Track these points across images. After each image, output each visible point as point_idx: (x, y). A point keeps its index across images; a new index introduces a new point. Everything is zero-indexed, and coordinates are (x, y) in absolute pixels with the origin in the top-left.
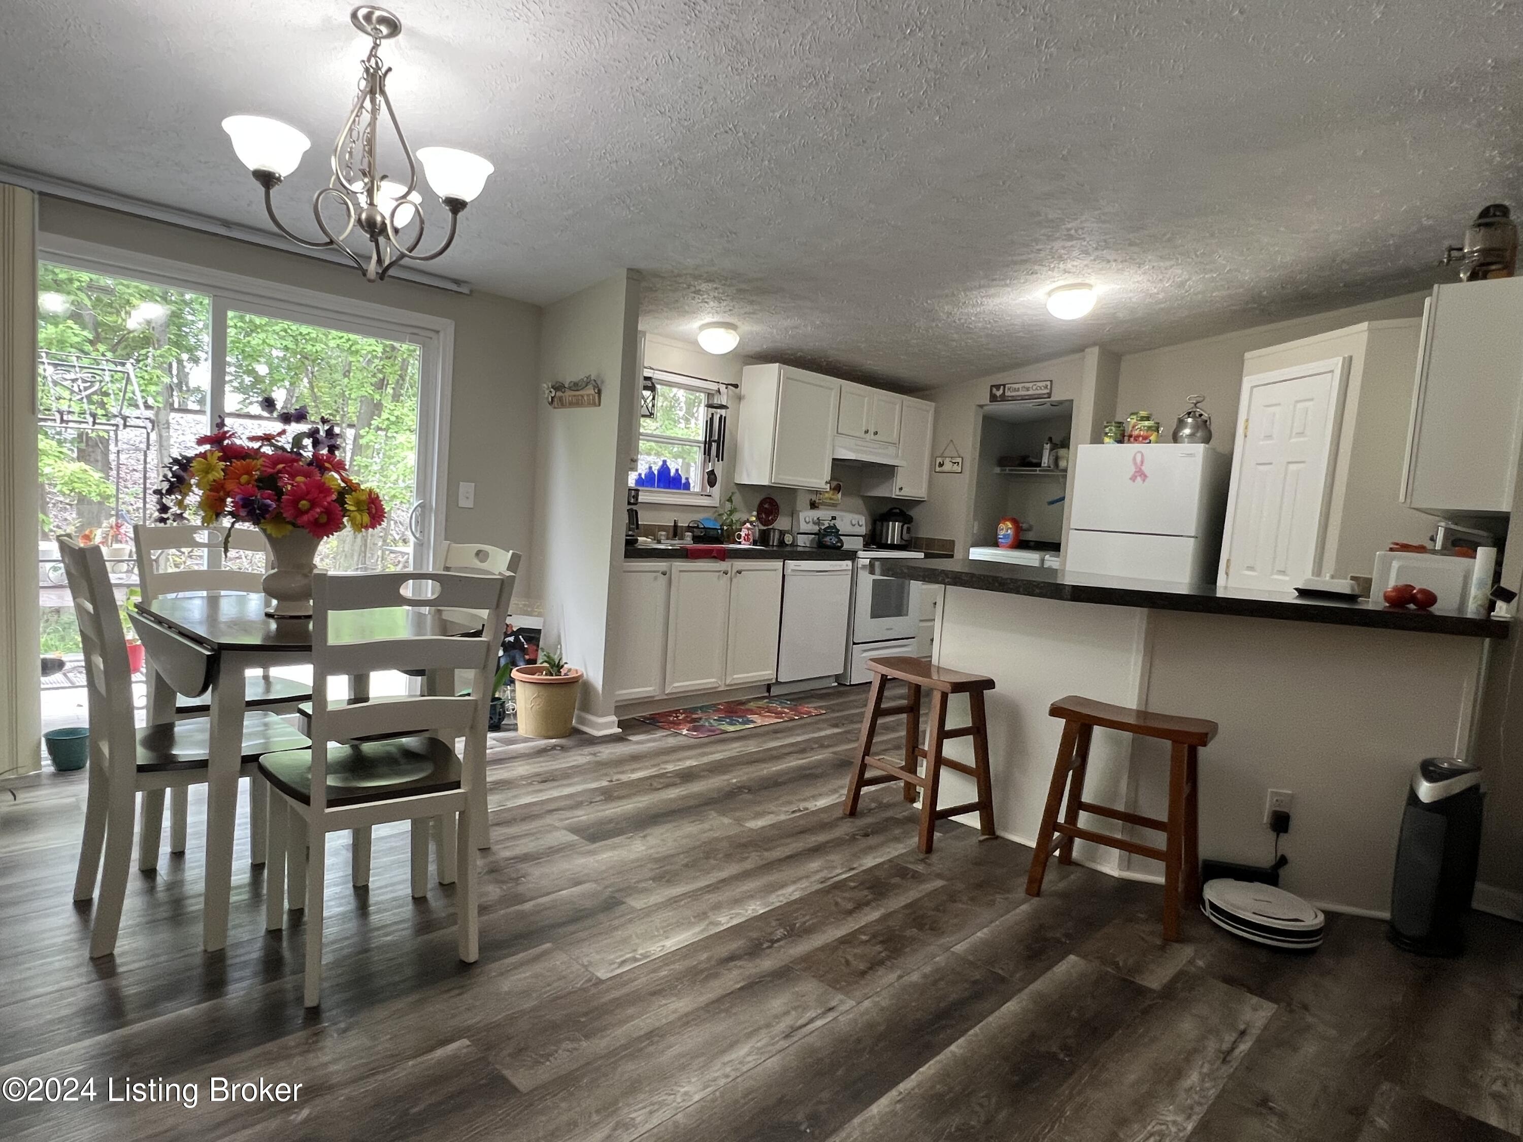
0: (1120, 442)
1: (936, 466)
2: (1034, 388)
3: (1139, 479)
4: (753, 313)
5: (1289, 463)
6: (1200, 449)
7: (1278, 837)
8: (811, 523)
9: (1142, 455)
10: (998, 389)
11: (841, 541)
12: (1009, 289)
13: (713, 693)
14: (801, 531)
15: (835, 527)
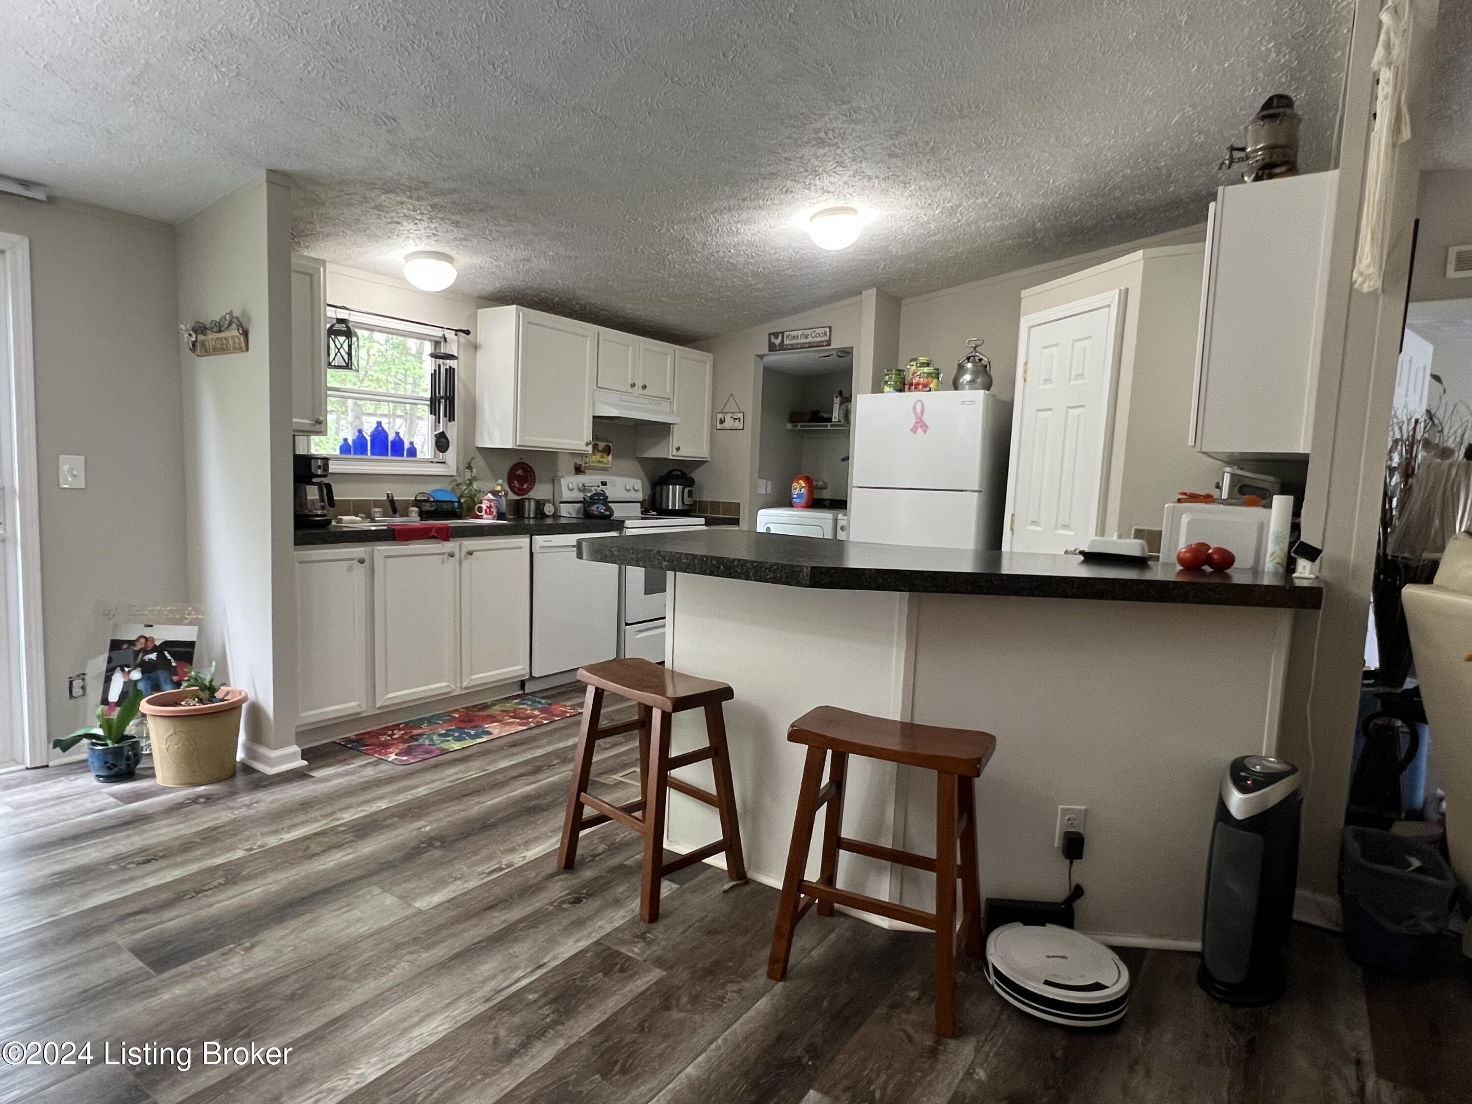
0: (901, 390)
1: (717, 424)
2: (813, 335)
3: (920, 431)
4: (465, 239)
5: (1069, 408)
6: (980, 395)
7: (1071, 863)
8: (576, 491)
9: (923, 405)
10: (777, 338)
11: (609, 509)
12: (764, 213)
13: (447, 698)
14: (564, 500)
15: (603, 494)
